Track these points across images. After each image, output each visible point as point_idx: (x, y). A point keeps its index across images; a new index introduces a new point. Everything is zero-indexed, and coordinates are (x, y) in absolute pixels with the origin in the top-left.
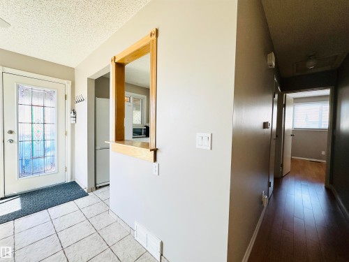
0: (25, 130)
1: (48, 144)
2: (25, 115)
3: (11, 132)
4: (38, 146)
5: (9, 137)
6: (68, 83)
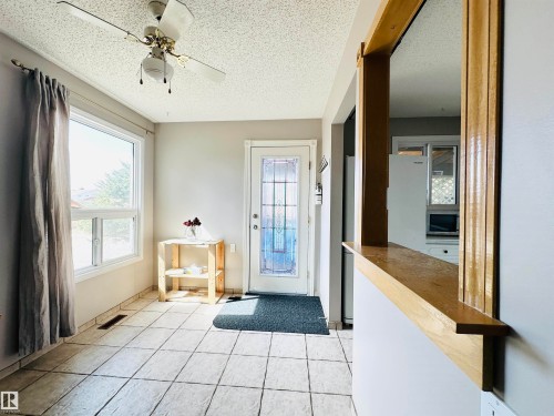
0: (268, 211)
1: (289, 232)
2: (269, 187)
3: (256, 216)
4: (279, 237)
5: (255, 222)
6: (313, 144)
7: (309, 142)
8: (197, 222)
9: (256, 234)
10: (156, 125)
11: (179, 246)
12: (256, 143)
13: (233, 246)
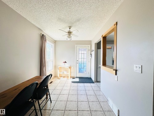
0: (80, 60)
2: (80, 55)
3: (78, 61)
4: (82, 65)
5: (77, 62)
6: (90, 46)
7: (89, 45)
8: (65, 62)
9: (78, 65)
10: (55, 41)
11: (61, 67)
12: (78, 45)
13: (72, 67)
